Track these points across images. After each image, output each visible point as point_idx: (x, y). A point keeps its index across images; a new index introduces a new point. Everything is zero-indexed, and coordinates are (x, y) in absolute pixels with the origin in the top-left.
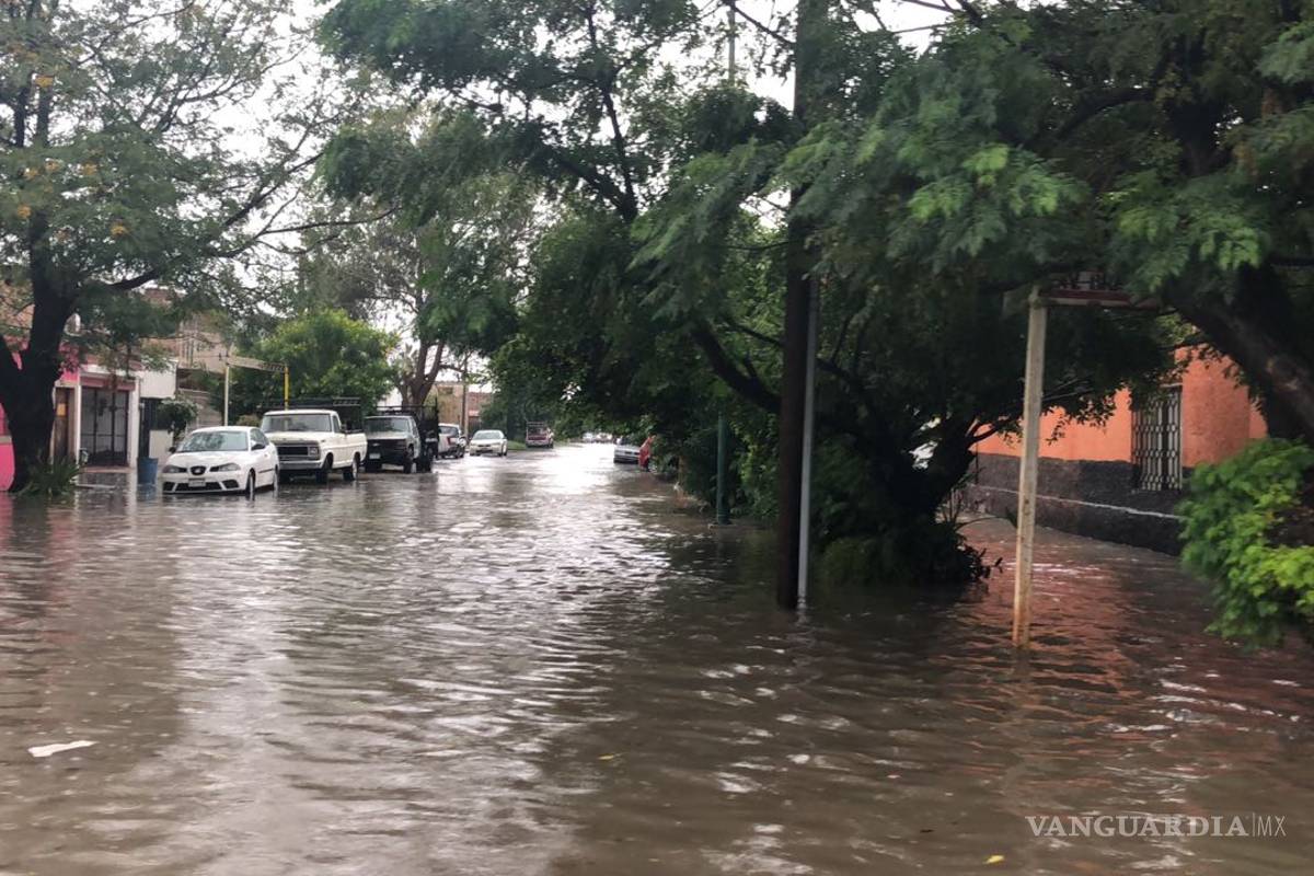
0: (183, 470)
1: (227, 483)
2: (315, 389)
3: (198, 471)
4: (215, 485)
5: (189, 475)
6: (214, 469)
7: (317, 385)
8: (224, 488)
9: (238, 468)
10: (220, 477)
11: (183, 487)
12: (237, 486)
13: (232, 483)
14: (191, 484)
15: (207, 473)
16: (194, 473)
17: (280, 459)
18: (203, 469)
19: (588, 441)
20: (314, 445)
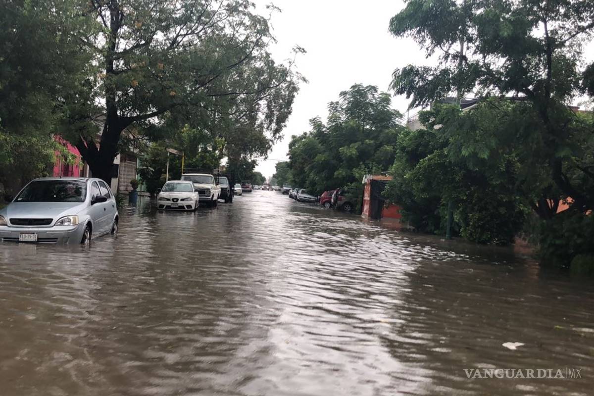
0: (168, 200)
1: (187, 206)
2: (190, 164)
3: (175, 200)
4: (182, 207)
5: (171, 202)
6: (182, 200)
7: (190, 162)
8: (186, 209)
9: (191, 200)
10: (185, 203)
11: (168, 207)
12: (191, 208)
13: (189, 206)
14: (172, 206)
15: (179, 202)
16: (173, 201)
17: (200, 196)
18: (177, 200)
19: (256, 189)
20: (208, 190)
